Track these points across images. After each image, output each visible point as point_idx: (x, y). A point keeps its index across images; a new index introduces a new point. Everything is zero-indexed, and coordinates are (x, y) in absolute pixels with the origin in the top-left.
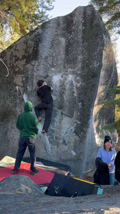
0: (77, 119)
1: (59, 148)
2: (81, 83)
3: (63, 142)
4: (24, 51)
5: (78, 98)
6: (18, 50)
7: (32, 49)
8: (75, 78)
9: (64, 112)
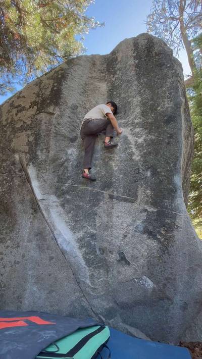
0: (147, 203)
2: (144, 136)
3: (119, 258)
4: (35, 95)
5: (142, 163)
6: (23, 97)
7: (50, 89)
8: (132, 131)
9: (115, 193)
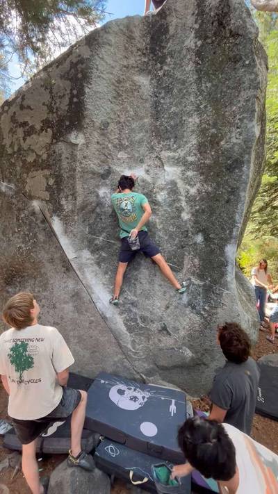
0: (193, 273)
1: (151, 342)
2: (198, 185)
3: (160, 328)
4: (46, 108)
5: (192, 224)
6: (29, 107)
7: (66, 100)
8: (183, 174)
